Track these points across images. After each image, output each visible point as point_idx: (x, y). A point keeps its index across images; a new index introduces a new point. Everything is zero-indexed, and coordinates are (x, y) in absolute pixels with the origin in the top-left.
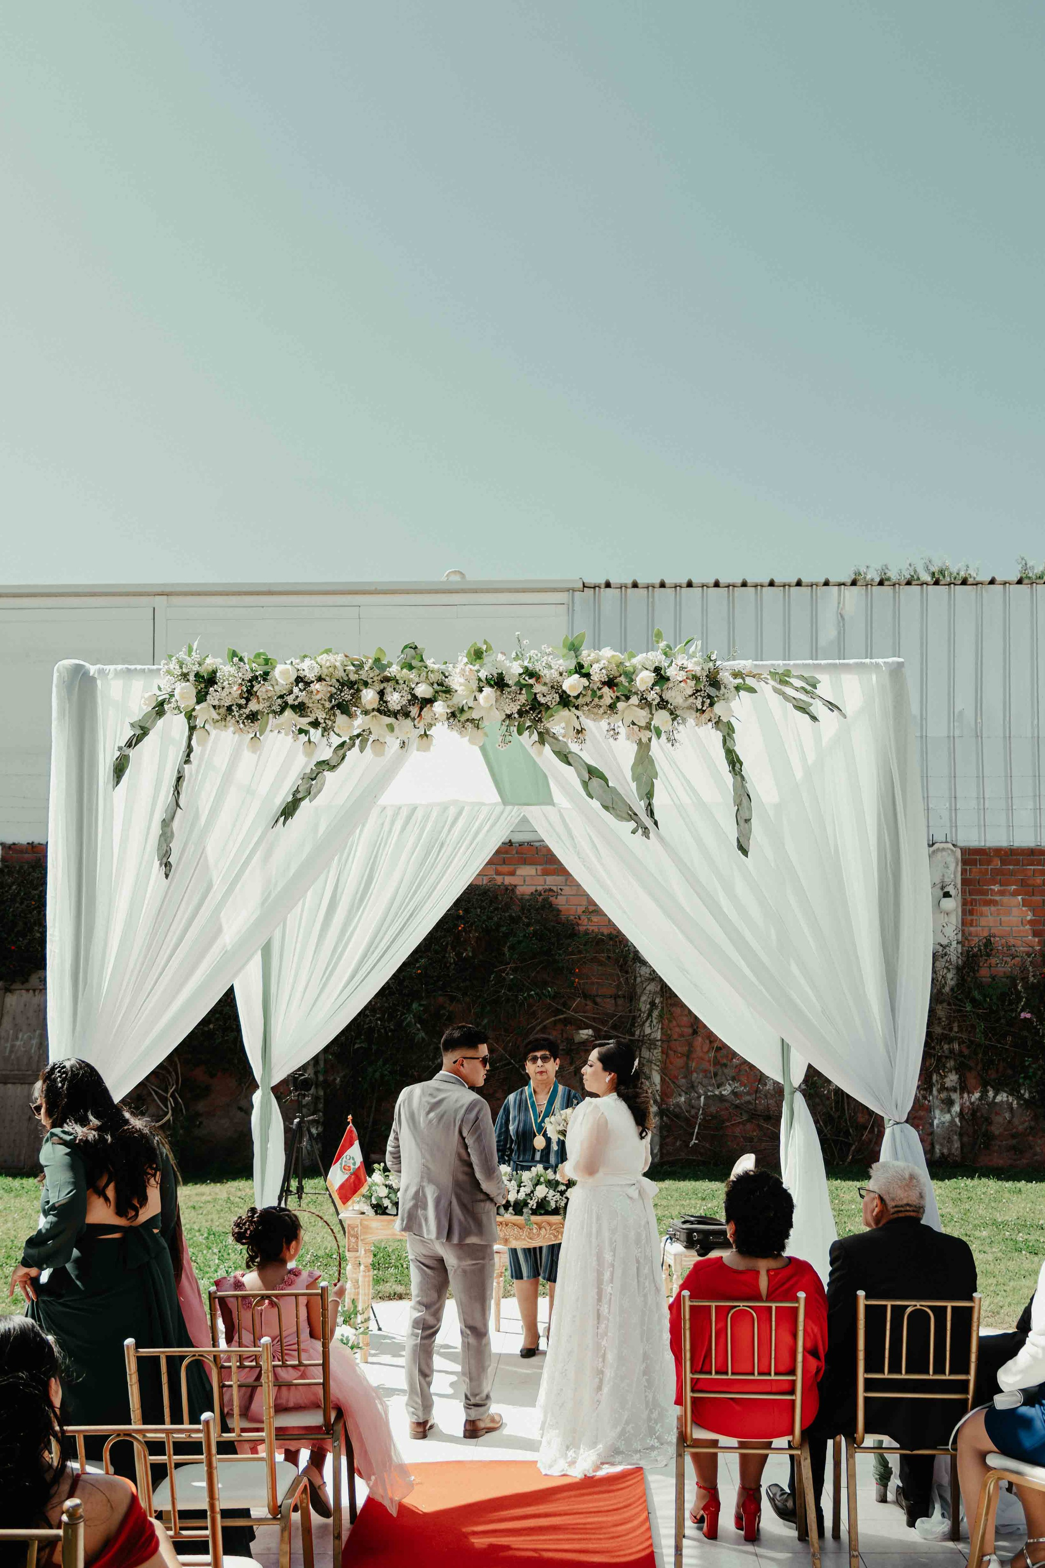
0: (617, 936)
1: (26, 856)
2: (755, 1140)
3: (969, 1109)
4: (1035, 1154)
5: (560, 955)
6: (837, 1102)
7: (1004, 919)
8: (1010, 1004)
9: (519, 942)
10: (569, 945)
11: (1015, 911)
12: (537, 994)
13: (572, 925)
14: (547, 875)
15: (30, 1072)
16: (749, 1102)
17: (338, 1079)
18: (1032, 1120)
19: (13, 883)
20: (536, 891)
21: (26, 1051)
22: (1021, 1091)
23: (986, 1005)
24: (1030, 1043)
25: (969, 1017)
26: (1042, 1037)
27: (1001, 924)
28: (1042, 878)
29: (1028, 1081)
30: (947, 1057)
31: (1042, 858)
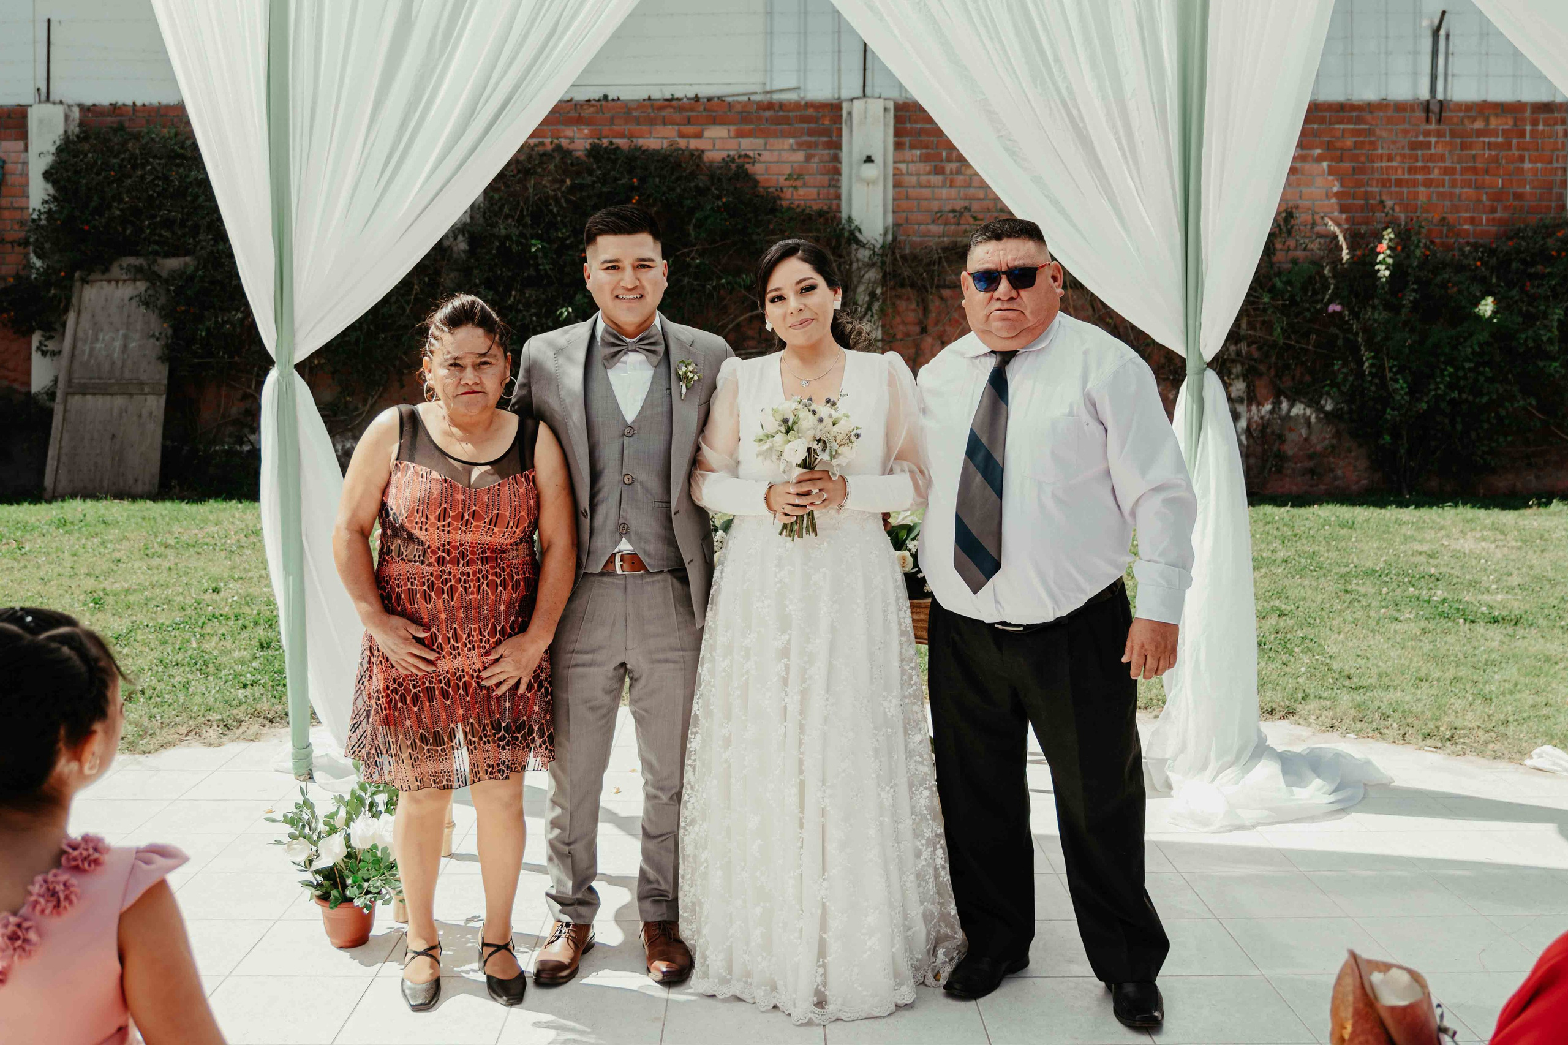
0: (828, 213)
1: (109, 119)
3: (1258, 425)
7: (1304, 190)
8: (1315, 293)
9: (707, 218)
10: (769, 222)
11: (1319, 181)
12: (728, 283)
13: (774, 198)
14: (742, 137)
15: (113, 381)
19: (89, 151)
20: (729, 156)
21: (107, 356)
22: (1323, 402)
23: (1287, 296)
24: (1340, 342)
25: (1265, 310)
26: (1357, 334)
27: (1301, 197)
28: (1354, 139)
29: (1335, 389)
30: (1233, 361)
31: (1354, 114)
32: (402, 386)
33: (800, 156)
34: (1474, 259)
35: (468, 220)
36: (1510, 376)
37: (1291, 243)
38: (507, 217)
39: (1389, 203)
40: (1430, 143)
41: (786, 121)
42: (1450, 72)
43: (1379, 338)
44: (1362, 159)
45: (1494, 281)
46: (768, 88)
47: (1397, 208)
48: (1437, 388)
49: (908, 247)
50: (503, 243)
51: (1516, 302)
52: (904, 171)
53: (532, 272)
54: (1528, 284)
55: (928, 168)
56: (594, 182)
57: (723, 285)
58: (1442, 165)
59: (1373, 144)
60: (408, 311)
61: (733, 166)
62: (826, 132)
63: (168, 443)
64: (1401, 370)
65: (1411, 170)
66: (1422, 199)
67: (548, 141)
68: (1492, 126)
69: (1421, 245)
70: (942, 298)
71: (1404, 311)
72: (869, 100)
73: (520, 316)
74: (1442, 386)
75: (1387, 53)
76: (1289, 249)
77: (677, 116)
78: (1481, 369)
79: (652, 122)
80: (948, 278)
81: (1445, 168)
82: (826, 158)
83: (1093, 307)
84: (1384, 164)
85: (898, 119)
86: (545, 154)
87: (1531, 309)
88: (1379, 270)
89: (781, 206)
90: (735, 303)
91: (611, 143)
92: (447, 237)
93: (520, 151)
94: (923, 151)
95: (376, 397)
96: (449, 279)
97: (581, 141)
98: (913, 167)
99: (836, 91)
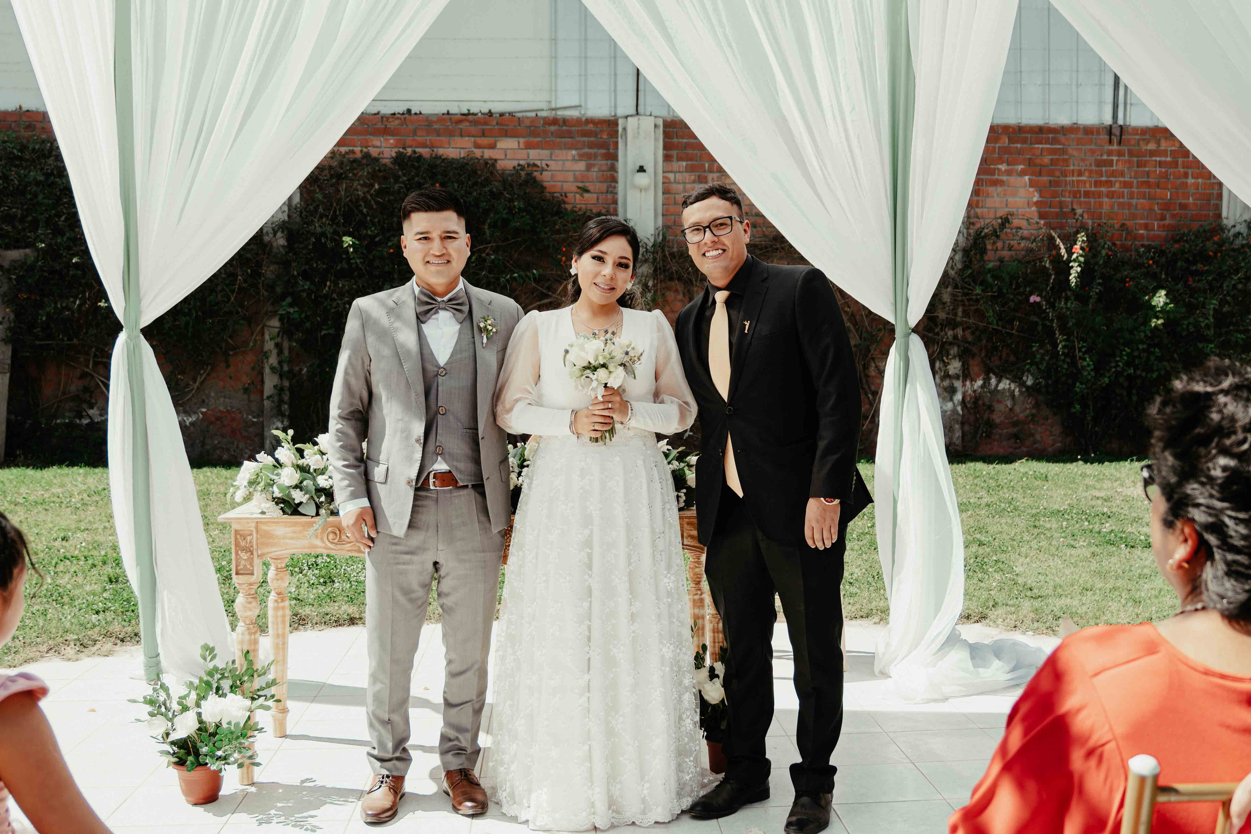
3: (971, 398)
4: (1035, 442)
5: (546, 233)
7: (1010, 199)
8: (1018, 286)
9: (501, 218)
10: (555, 223)
11: (1022, 192)
12: (520, 276)
13: (559, 202)
14: (530, 148)
17: (305, 369)
18: (1033, 408)
20: (519, 165)
22: (1025, 378)
23: (995, 290)
24: (1040, 328)
25: (977, 301)
26: (1052, 320)
27: (1007, 205)
28: (1050, 157)
29: (1034, 367)
30: (951, 344)
31: (1051, 136)
32: (228, 366)
33: (581, 166)
34: (1147, 259)
35: (286, 218)
36: (1175, 355)
37: (999, 244)
38: (321, 217)
39: (1079, 211)
40: (1112, 160)
41: (569, 135)
42: (1128, 101)
43: (1071, 324)
44: (1057, 174)
45: (1163, 276)
46: (553, 106)
47: (1086, 216)
48: (1118, 366)
49: (675, 246)
50: (318, 240)
51: (1180, 295)
52: (672, 179)
53: (346, 266)
54: (1190, 279)
55: (693, 178)
56: (400, 187)
57: (515, 278)
58: (1122, 179)
59: (1066, 162)
60: (233, 299)
61: (523, 173)
62: (604, 145)
63: (13, 417)
64: (1089, 351)
65: (1097, 184)
66: (1106, 209)
67: (357, 149)
68: (1162, 148)
69: (1106, 246)
71: (1091, 301)
72: (641, 117)
73: (334, 304)
74: (1120, 364)
75: (1078, 85)
76: (997, 249)
77: (473, 129)
78: (1152, 350)
79: (451, 134)
81: (1125, 182)
82: (604, 168)
84: (1075, 178)
85: (666, 135)
86: (355, 161)
87: (1192, 300)
88: (1072, 267)
89: (566, 209)
90: (525, 294)
91: (414, 152)
92: (267, 233)
93: (332, 158)
94: (689, 162)
95: (204, 375)
96: (270, 271)
97: (388, 149)
98: (679, 176)
99: (613, 109)
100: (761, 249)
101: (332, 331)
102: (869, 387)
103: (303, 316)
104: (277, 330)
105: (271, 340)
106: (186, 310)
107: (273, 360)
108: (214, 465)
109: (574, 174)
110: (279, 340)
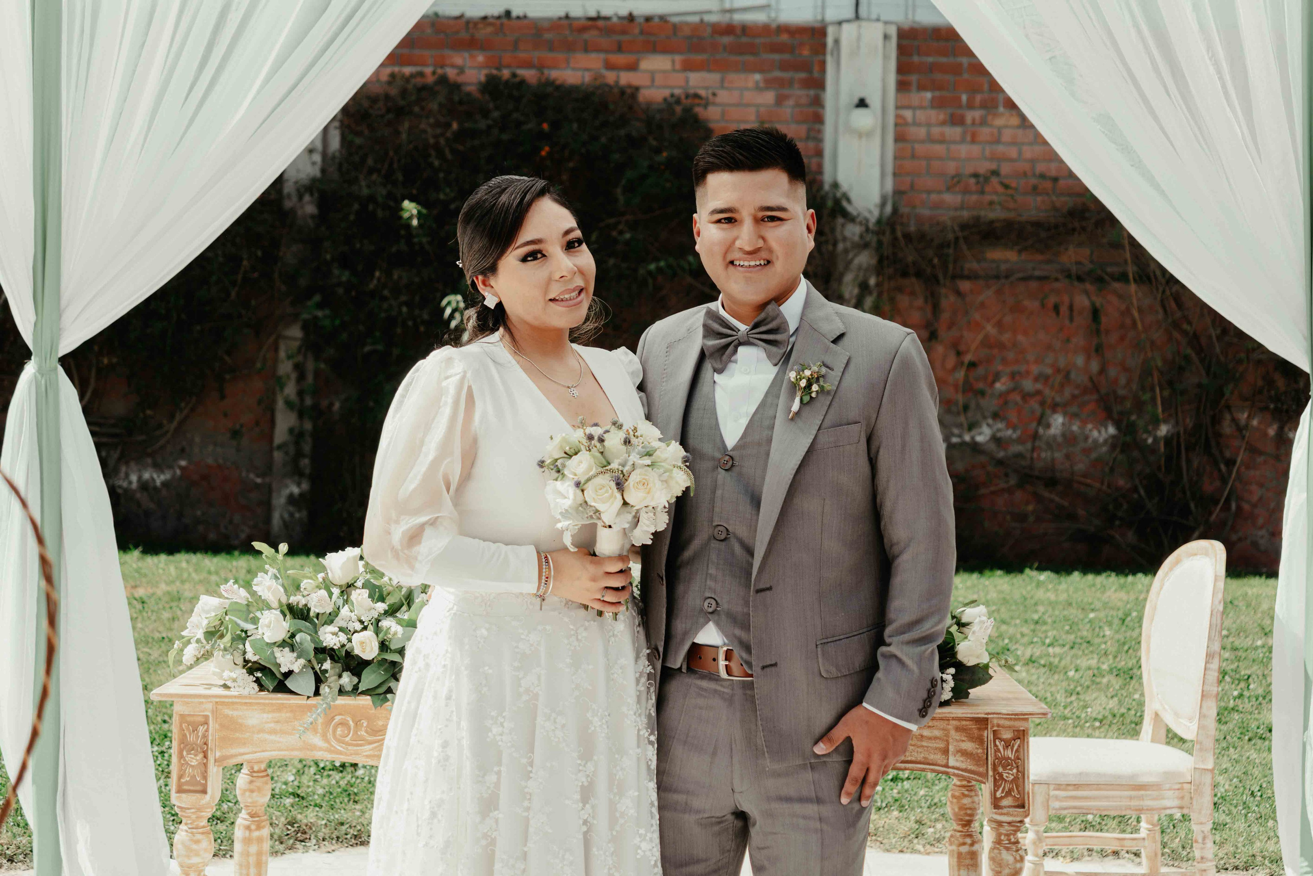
2: (1031, 519)
6: (1169, 458)
9: (642, 178)
12: (669, 266)
14: (691, 70)
16: (1019, 455)
17: (337, 405)
20: (672, 95)
32: (223, 397)
33: (769, 97)
35: (318, 174)
38: (371, 171)
41: (751, 49)
46: (727, 6)
49: (912, 222)
50: (364, 206)
52: (910, 120)
53: (403, 246)
55: (942, 117)
56: (489, 127)
57: (662, 270)
60: (233, 294)
61: (678, 109)
62: (805, 66)
67: (428, 70)
70: (958, 293)
72: (864, 24)
73: (385, 306)
77: (604, 41)
79: (570, 47)
80: (967, 265)
82: (804, 101)
83: (1164, 307)
85: (902, 51)
86: (424, 88)
91: (514, 75)
92: (289, 196)
93: (389, 83)
94: (937, 93)
95: (185, 412)
96: (290, 254)
97: (474, 72)
98: (921, 115)
99: (819, 10)
100: (1049, 229)
101: (380, 347)
102: (1221, 452)
103: (337, 322)
104: (297, 344)
105: (289, 357)
106: (163, 312)
107: (290, 390)
108: (192, 548)
109: (758, 112)
110: (300, 358)
